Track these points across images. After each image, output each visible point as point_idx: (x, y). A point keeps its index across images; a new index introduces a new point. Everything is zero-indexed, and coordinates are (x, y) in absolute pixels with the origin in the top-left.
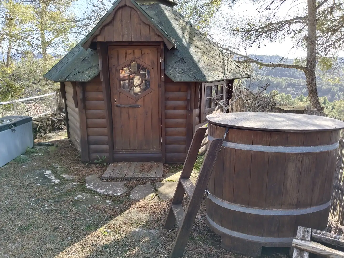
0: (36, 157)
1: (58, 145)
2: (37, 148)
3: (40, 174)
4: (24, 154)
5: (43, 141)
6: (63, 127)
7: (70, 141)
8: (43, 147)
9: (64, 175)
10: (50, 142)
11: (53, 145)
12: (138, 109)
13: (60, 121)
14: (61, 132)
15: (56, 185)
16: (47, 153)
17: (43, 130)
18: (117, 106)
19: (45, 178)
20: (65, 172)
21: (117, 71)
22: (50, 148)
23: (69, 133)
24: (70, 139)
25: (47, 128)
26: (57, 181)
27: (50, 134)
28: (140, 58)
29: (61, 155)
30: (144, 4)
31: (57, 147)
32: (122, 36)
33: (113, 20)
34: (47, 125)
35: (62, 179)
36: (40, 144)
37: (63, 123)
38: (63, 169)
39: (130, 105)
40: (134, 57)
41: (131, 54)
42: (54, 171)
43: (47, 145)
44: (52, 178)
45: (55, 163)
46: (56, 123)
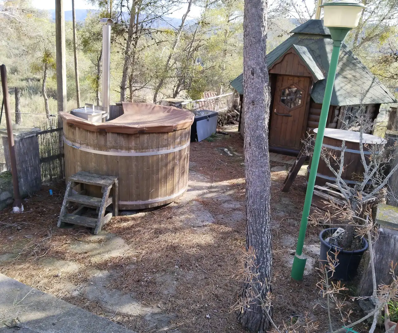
0: (218, 140)
1: (232, 135)
2: (218, 134)
3: (222, 150)
4: (211, 137)
5: (221, 131)
6: (235, 122)
7: (240, 134)
8: (221, 134)
9: (235, 153)
10: (226, 132)
11: (228, 134)
12: (290, 117)
13: (233, 117)
14: (234, 126)
15: (230, 156)
16: (224, 139)
17: (222, 123)
18: (276, 114)
19: (224, 152)
20: (236, 151)
21: (280, 90)
22: (226, 136)
23: (239, 127)
24: (239, 132)
25: (224, 121)
26: (231, 155)
27: (225, 126)
28: (297, 84)
29: (234, 142)
30: (312, 38)
31: (231, 136)
32: (286, 71)
33: (282, 60)
34: (225, 119)
35: (234, 154)
36: (219, 132)
37: (235, 119)
38: (234, 150)
39: (284, 115)
40: (293, 82)
41: (291, 80)
42: (229, 150)
43: (224, 134)
44: (229, 152)
45: (230, 145)
46: (231, 118)
